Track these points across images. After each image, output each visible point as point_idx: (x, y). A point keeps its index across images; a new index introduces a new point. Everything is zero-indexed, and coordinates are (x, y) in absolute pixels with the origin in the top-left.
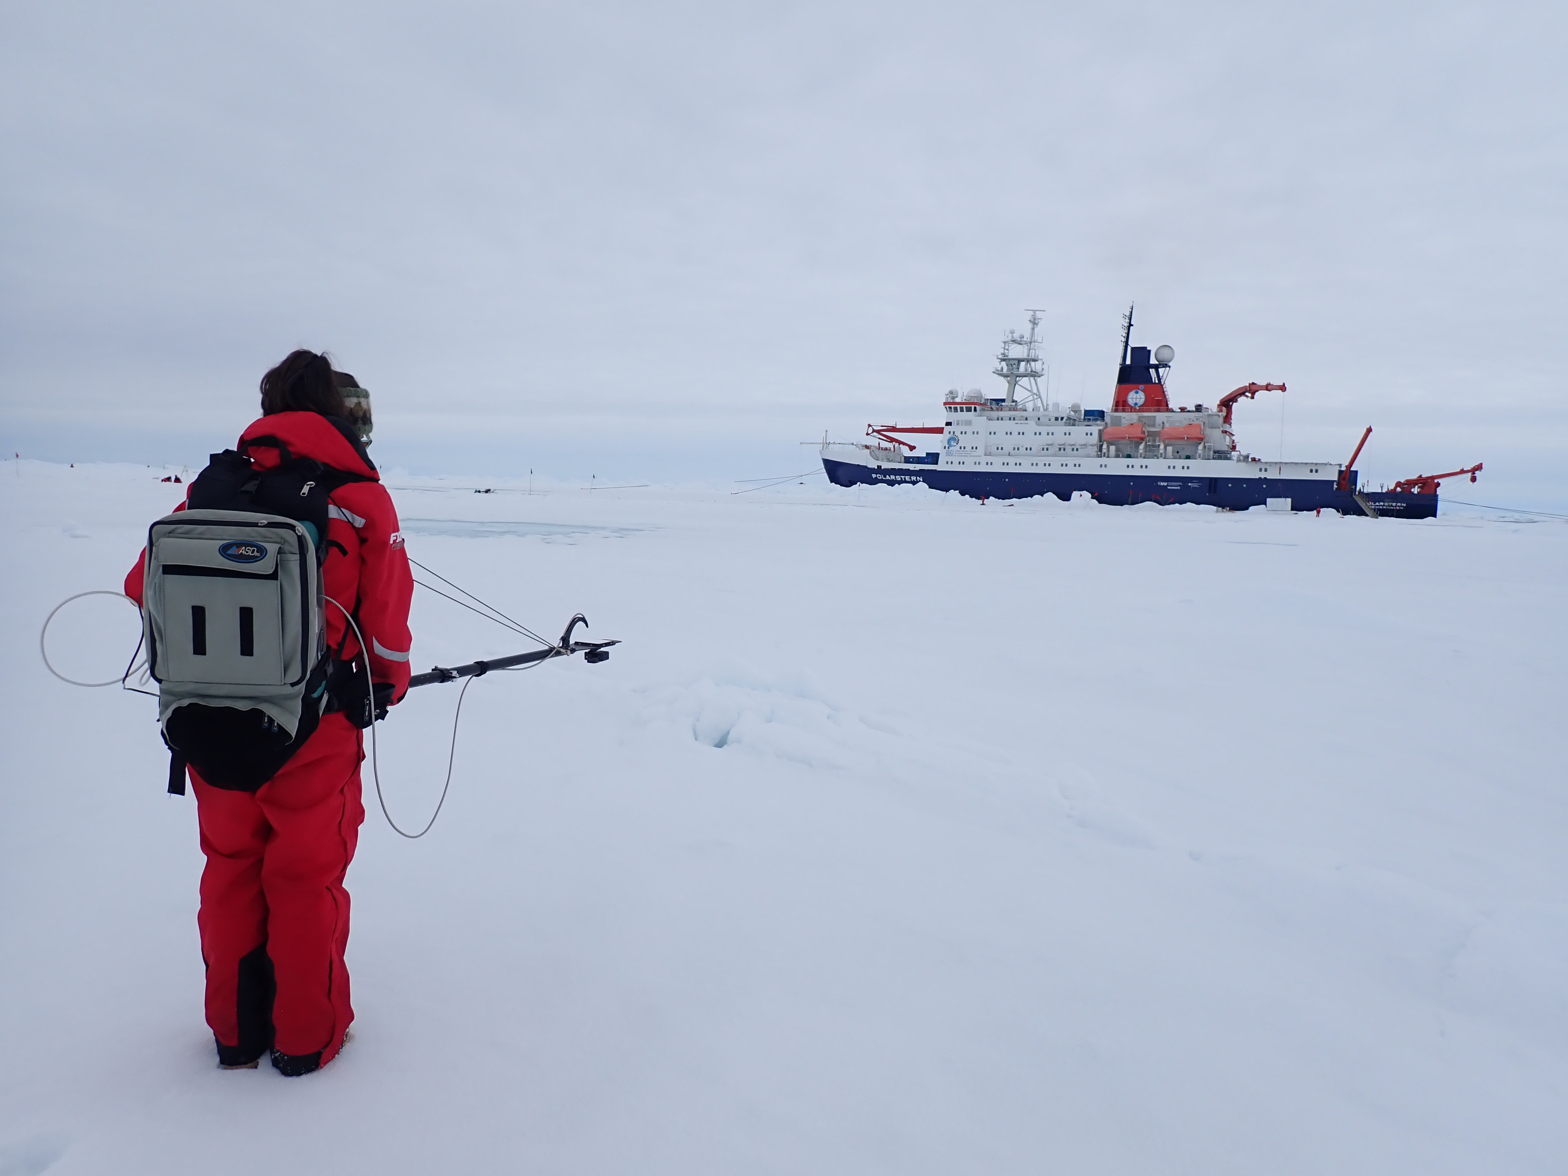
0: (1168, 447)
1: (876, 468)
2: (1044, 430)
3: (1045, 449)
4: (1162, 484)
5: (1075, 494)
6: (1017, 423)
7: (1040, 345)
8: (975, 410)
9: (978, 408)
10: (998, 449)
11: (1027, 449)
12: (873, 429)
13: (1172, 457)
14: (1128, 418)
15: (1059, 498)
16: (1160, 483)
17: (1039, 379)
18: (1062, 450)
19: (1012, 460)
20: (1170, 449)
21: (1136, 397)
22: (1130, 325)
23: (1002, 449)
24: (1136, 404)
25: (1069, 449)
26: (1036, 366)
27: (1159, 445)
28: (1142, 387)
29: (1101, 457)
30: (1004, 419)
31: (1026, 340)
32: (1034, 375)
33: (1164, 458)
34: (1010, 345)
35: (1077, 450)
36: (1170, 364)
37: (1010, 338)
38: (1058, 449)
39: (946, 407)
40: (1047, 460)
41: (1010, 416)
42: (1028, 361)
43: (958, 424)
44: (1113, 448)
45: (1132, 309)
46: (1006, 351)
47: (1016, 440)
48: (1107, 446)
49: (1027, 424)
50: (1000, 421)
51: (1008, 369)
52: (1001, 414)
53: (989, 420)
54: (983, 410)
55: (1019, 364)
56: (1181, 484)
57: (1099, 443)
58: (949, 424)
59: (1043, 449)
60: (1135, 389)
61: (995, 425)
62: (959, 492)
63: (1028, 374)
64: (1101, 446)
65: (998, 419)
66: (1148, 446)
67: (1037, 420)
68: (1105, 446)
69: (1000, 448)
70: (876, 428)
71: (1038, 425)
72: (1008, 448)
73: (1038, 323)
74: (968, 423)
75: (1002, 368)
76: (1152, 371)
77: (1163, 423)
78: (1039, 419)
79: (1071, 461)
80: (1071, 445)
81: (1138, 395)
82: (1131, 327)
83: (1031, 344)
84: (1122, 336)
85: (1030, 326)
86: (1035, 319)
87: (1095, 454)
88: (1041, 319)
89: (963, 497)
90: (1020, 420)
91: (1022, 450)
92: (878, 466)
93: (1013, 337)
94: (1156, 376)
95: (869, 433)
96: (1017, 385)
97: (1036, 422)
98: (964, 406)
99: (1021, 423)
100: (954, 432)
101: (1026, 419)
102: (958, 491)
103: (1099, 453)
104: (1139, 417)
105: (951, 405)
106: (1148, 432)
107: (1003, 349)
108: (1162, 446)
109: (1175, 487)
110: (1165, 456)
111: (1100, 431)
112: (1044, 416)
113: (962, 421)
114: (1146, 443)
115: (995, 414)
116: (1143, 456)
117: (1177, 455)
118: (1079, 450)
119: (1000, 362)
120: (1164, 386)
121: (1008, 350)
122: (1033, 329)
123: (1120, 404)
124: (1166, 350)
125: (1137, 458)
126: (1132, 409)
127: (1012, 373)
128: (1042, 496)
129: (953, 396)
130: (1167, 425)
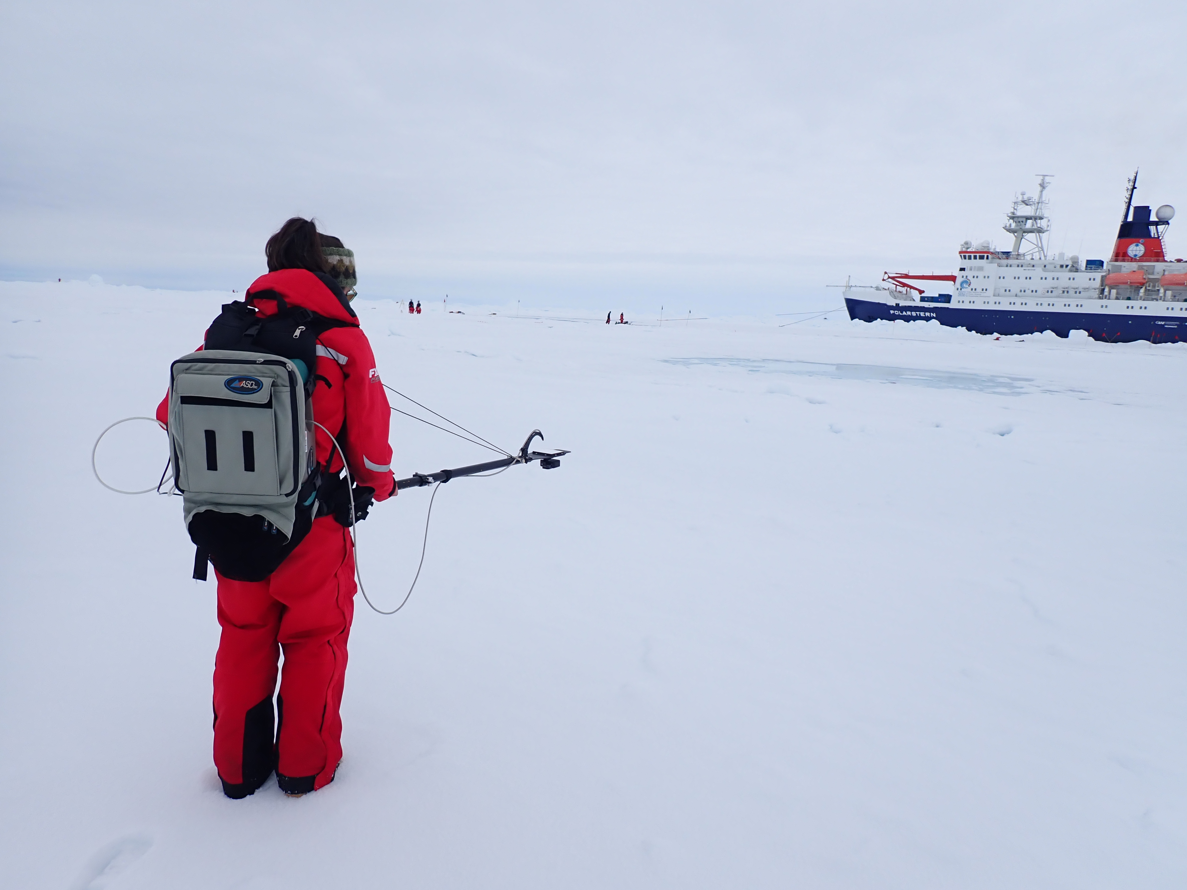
0: (1167, 292)
1: (895, 305)
2: (1049, 275)
3: (1050, 292)
4: (1160, 323)
5: (1072, 332)
6: (1024, 270)
7: (1047, 205)
8: (987, 258)
9: (990, 256)
10: (1006, 291)
11: (1032, 291)
12: (889, 276)
13: (1171, 300)
14: (1127, 267)
15: (1057, 335)
16: (1158, 323)
17: (1044, 235)
18: (1066, 292)
19: (1018, 301)
20: (1169, 293)
21: (1136, 249)
22: (1134, 188)
23: (1009, 291)
24: (1136, 255)
25: (1072, 292)
26: (1042, 223)
27: (1159, 290)
28: (1142, 240)
29: (1102, 299)
30: (1012, 266)
31: (1034, 201)
32: (1040, 231)
33: (1163, 301)
34: (1019, 205)
35: (1080, 293)
36: (1170, 221)
37: (1020, 199)
38: (1062, 292)
39: (961, 256)
40: (1051, 301)
41: (1018, 264)
42: (1035, 218)
43: (971, 269)
44: (1114, 292)
45: (1137, 174)
46: (1015, 211)
47: (1023, 283)
48: (1109, 290)
49: (1034, 270)
50: (1009, 268)
51: (1017, 226)
52: (1010, 262)
53: (999, 267)
54: (993, 258)
55: (1026, 222)
56: (1178, 323)
57: (1101, 287)
58: (962, 269)
59: (1048, 292)
60: (1136, 243)
61: (1004, 271)
62: (967, 329)
63: (1035, 229)
64: (1103, 290)
65: (1007, 266)
66: (1147, 291)
67: (1043, 268)
68: (1107, 290)
69: (1008, 291)
70: (891, 275)
71: (1044, 271)
72: (1015, 290)
73: (1047, 186)
74: (981, 269)
75: (1010, 225)
76: (1152, 228)
77: (1164, 270)
78: (1045, 266)
79: (1073, 302)
80: (1074, 289)
81: (1138, 247)
82: (1135, 190)
83: (1038, 204)
84: (1126, 197)
85: (1039, 188)
86: (1043, 183)
87: (1097, 296)
88: (1050, 183)
89: (969, 332)
90: (1028, 267)
91: (1028, 292)
92: (896, 304)
93: (1023, 198)
94: (1155, 232)
95: (885, 279)
96: (1023, 239)
97: (1042, 269)
98: (978, 255)
99: (1029, 270)
100: (967, 277)
101: (1033, 266)
102: (965, 328)
103: (1101, 296)
104: (1139, 266)
105: (965, 254)
106: (1149, 279)
107: (1013, 208)
108: (1162, 291)
109: (1173, 326)
110: (1164, 299)
111: (1102, 277)
112: (1050, 264)
113: (975, 267)
114: (1146, 287)
115: (1004, 262)
116: (1142, 298)
117: (1174, 298)
118: (1082, 293)
119: (1009, 220)
120: (1162, 241)
121: (1016, 209)
122: (1042, 192)
123: (1120, 254)
124: (1168, 209)
125: (1137, 300)
126: (1132, 260)
127: (1021, 228)
128: (1042, 333)
129: (968, 246)
130: (1166, 273)
